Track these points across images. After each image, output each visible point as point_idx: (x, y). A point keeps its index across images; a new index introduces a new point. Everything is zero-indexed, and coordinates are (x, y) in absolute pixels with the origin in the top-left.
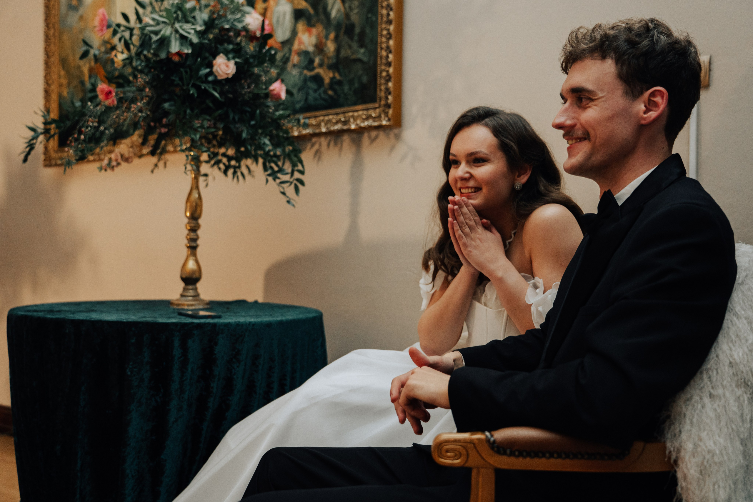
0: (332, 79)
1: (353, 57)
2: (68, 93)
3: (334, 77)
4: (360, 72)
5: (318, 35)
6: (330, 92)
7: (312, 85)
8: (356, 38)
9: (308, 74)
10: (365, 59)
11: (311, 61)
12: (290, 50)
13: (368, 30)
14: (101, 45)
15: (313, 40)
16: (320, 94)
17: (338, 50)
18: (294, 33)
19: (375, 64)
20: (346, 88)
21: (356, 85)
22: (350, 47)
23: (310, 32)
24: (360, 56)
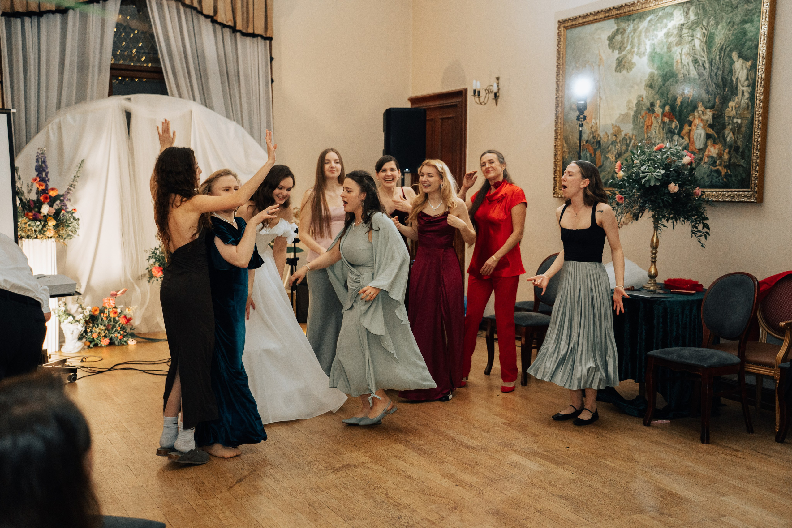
0: (726, 173)
1: (738, 163)
2: (568, 157)
3: (727, 172)
4: (742, 172)
5: (719, 149)
6: (725, 180)
7: (715, 175)
8: (740, 154)
9: (713, 168)
10: (744, 166)
11: (715, 162)
12: (703, 154)
13: (746, 151)
14: (590, 133)
15: (716, 151)
16: (719, 180)
17: (730, 159)
18: (706, 146)
19: (750, 169)
20: (734, 178)
21: (739, 178)
22: (736, 158)
23: (714, 146)
24: (742, 164)
